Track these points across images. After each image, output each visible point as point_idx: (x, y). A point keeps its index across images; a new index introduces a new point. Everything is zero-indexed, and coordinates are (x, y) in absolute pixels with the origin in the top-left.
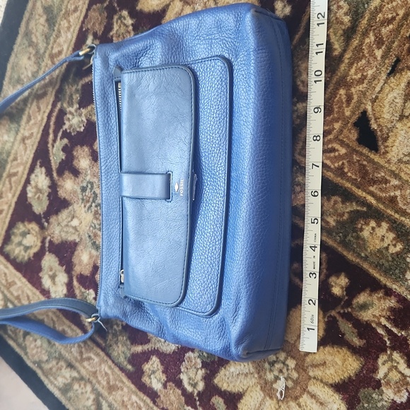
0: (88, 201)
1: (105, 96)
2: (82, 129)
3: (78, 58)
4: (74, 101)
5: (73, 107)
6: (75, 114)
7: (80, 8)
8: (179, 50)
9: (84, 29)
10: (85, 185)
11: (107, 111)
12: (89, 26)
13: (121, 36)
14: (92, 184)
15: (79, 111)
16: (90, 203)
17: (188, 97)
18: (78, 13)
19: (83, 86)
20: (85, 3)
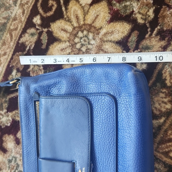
0: (13, 169)
1: (27, 109)
2: (9, 125)
3: (8, 85)
4: (3, 107)
5: (3, 111)
6: (4, 115)
7: (8, 53)
8: (78, 85)
9: (10, 66)
10: (11, 158)
11: (28, 117)
12: (14, 64)
13: (35, 72)
14: (16, 158)
15: (7, 114)
16: (14, 170)
17: (87, 116)
18: (6, 56)
19: (10, 99)
20: (11, 51)
